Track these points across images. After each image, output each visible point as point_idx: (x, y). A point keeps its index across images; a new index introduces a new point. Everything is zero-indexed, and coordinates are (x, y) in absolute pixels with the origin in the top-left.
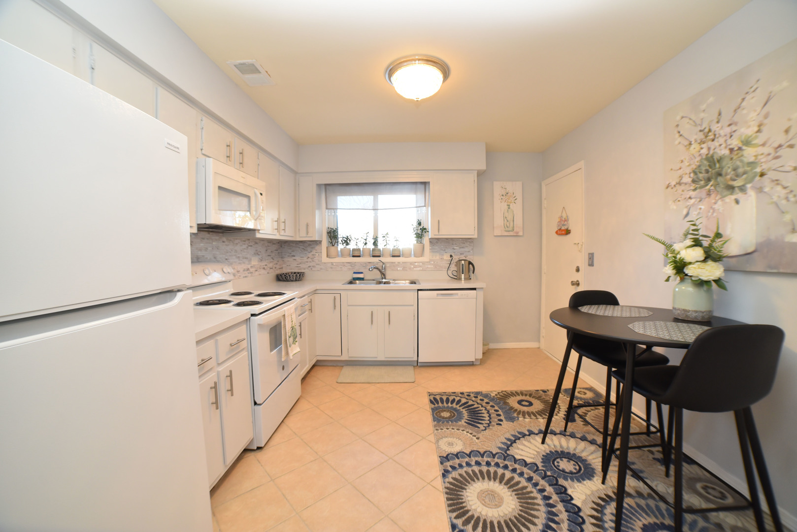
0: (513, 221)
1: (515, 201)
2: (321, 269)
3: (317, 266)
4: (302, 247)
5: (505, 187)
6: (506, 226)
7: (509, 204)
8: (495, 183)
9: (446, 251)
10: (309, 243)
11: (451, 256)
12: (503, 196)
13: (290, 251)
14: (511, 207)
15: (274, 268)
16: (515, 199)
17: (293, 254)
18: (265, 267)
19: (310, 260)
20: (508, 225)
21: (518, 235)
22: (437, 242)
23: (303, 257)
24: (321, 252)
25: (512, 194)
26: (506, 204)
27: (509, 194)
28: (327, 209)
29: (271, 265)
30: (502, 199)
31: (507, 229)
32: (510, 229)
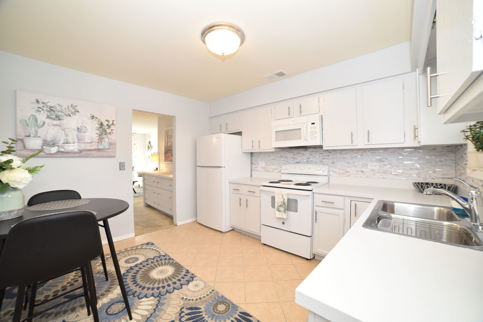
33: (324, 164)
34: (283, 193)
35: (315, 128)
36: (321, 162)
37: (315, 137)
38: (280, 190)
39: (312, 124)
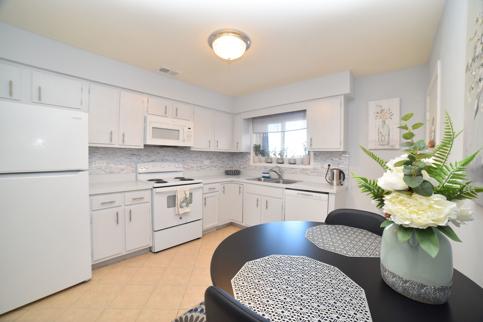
0: (389, 135)
1: (391, 117)
2: (250, 169)
3: (248, 167)
4: (241, 156)
5: (380, 105)
6: (380, 141)
7: (384, 120)
8: (370, 103)
9: (326, 161)
10: (245, 153)
11: (329, 165)
12: (378, 113)
13: (236, 158)
14: (386, 122)
15: (224, 167)
16: (391, 114)
17: (238, 159)
18: (216, 166)
19: (245, 163)
20: (383, 139)
21: (394, 148)
22: (319, 154)
23: (242, 162)
24: (250, 159)
25: (388, 110)
26: (381, 120)
27: (384, 111)
28: (253, 133)
29: (222, 165)
30: (377, 116)
31: (381, 143)
32: (386, 143)
33: (177, 162)
34: (186, 189)
35: (190, 133)
36: (174, 160)
37: (190, 140)
38: (184, 187)
39: (189, 128)
